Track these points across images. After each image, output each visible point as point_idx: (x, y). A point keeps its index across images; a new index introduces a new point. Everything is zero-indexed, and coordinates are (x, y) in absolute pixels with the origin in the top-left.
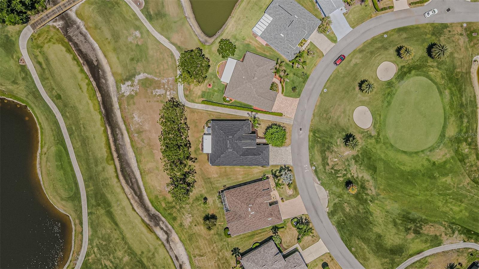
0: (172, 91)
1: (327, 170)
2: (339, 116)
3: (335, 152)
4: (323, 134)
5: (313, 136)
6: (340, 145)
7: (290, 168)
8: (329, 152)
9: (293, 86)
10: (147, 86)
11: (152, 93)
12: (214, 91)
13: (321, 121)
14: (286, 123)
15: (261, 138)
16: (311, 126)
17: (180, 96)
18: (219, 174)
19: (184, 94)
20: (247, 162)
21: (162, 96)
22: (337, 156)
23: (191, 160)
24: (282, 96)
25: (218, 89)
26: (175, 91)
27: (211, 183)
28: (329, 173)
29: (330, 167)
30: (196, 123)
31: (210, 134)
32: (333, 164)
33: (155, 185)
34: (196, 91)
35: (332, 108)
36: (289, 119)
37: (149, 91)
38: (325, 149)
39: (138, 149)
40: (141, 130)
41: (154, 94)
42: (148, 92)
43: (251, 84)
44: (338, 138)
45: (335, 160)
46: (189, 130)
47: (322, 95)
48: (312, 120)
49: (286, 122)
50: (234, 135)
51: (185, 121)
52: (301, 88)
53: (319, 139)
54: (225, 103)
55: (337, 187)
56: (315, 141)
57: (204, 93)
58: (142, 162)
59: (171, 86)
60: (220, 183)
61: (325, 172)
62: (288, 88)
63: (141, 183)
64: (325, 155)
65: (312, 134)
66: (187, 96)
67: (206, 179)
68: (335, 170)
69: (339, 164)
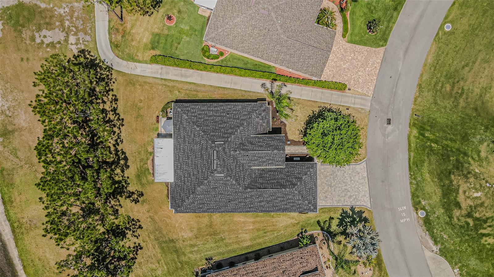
0: (81, 35)
1: (455, 219)
2: (485, 89)
3: (476, 176)
4: (444, 131)
5: (418, 138)
6: (487, 157)
7: (364, 215)
8: (459, 176)
9: (371, 19)
10: (21, 22)
11: (33, 39)
12: (181, 32)
13: (439, 102)
14: (354, 108)
15: (294, 143)
16: (414, 113)
17: (101, 46)
18: (195, 231)
19: (111, 42)
20: (262, 204)
21: (58, 46)
22: (481, 186)
23: (129, 197)
24: (344, 42)
25: (191, 26)
26: (90, 35)
27: (176, 251)
28: (461, 227)
29: (464, 212)
30: (139, 109)
31: (170, 136)
32: (472, 204)
33: (45, 256)
34: (139, 34)
35: (467, 69)
36: (362, 99)
37: (26, 34)
38: (450, 167)
39: (5, 173)
40: (10, 128)
41: (38, 41)
42: (24, 36)
43: (270, 8)
44: (481, 142)
45: (476, 195)
46: (123, 125)
47: (439, 39)
48: (416, 100)
49: (354, 104)
50: (228, 138)
51: (114, 105)
52: (389, 21)
53: (432, 144)
54: (207, 61)
55: (481, 261)
56: (424, 150)
57: (157, 38)
58: (14, 204)
59: (79, 23)
60: (198, 252)
61: (450, 224)
62: (358, 23)
63: (14, 253)
64: (451, 182)
65: (415, 132)
66: (117, 46)
67: (166, 242)
68: (477, 219)
69: (486, 205)
